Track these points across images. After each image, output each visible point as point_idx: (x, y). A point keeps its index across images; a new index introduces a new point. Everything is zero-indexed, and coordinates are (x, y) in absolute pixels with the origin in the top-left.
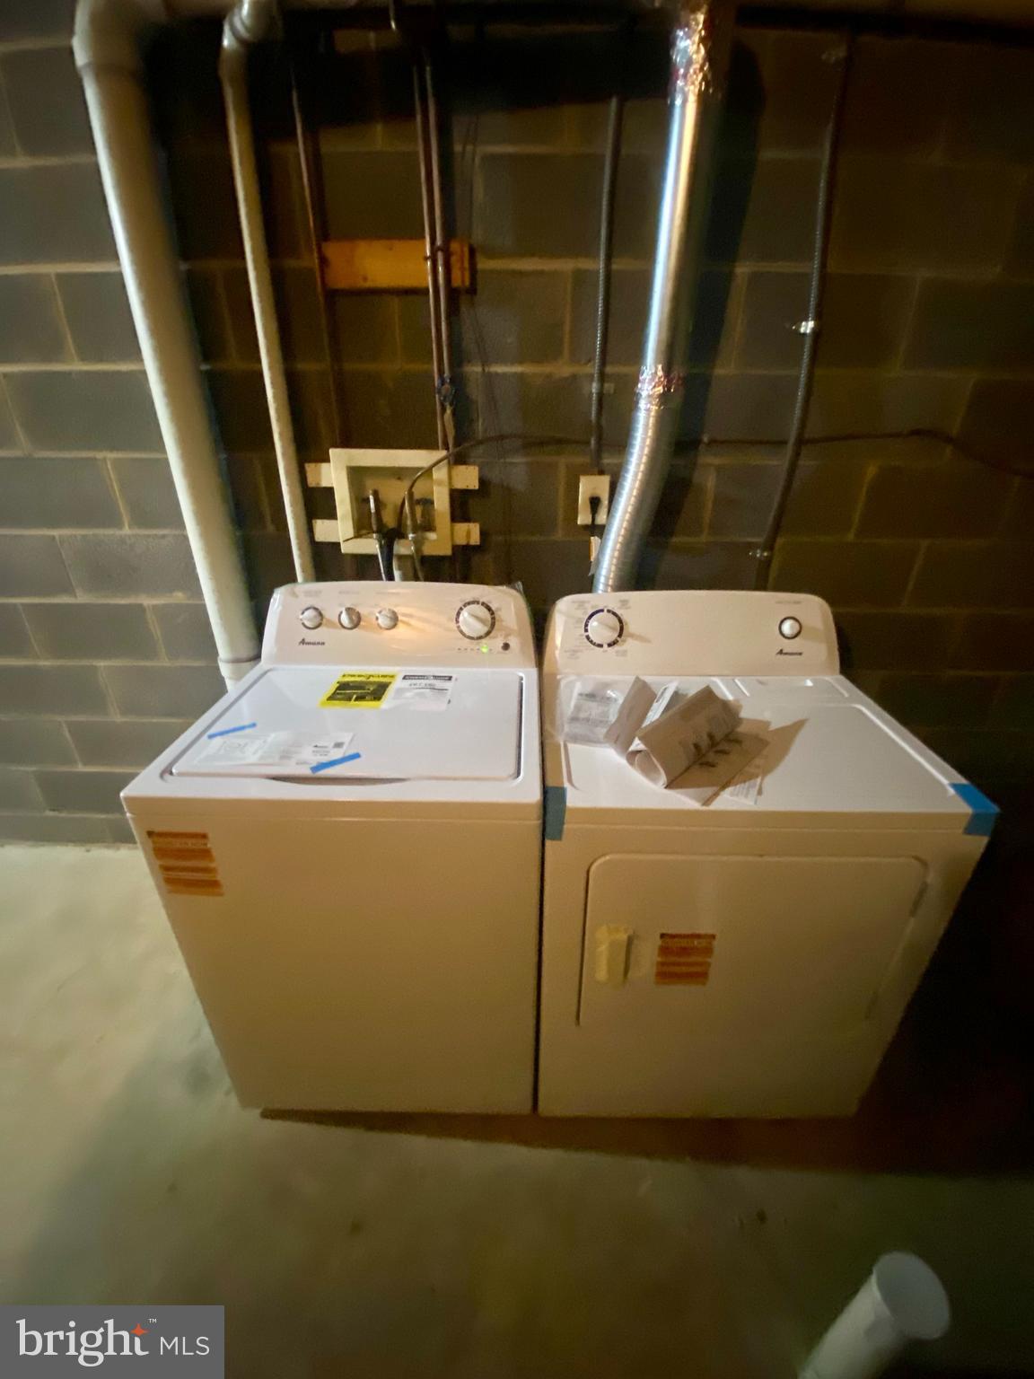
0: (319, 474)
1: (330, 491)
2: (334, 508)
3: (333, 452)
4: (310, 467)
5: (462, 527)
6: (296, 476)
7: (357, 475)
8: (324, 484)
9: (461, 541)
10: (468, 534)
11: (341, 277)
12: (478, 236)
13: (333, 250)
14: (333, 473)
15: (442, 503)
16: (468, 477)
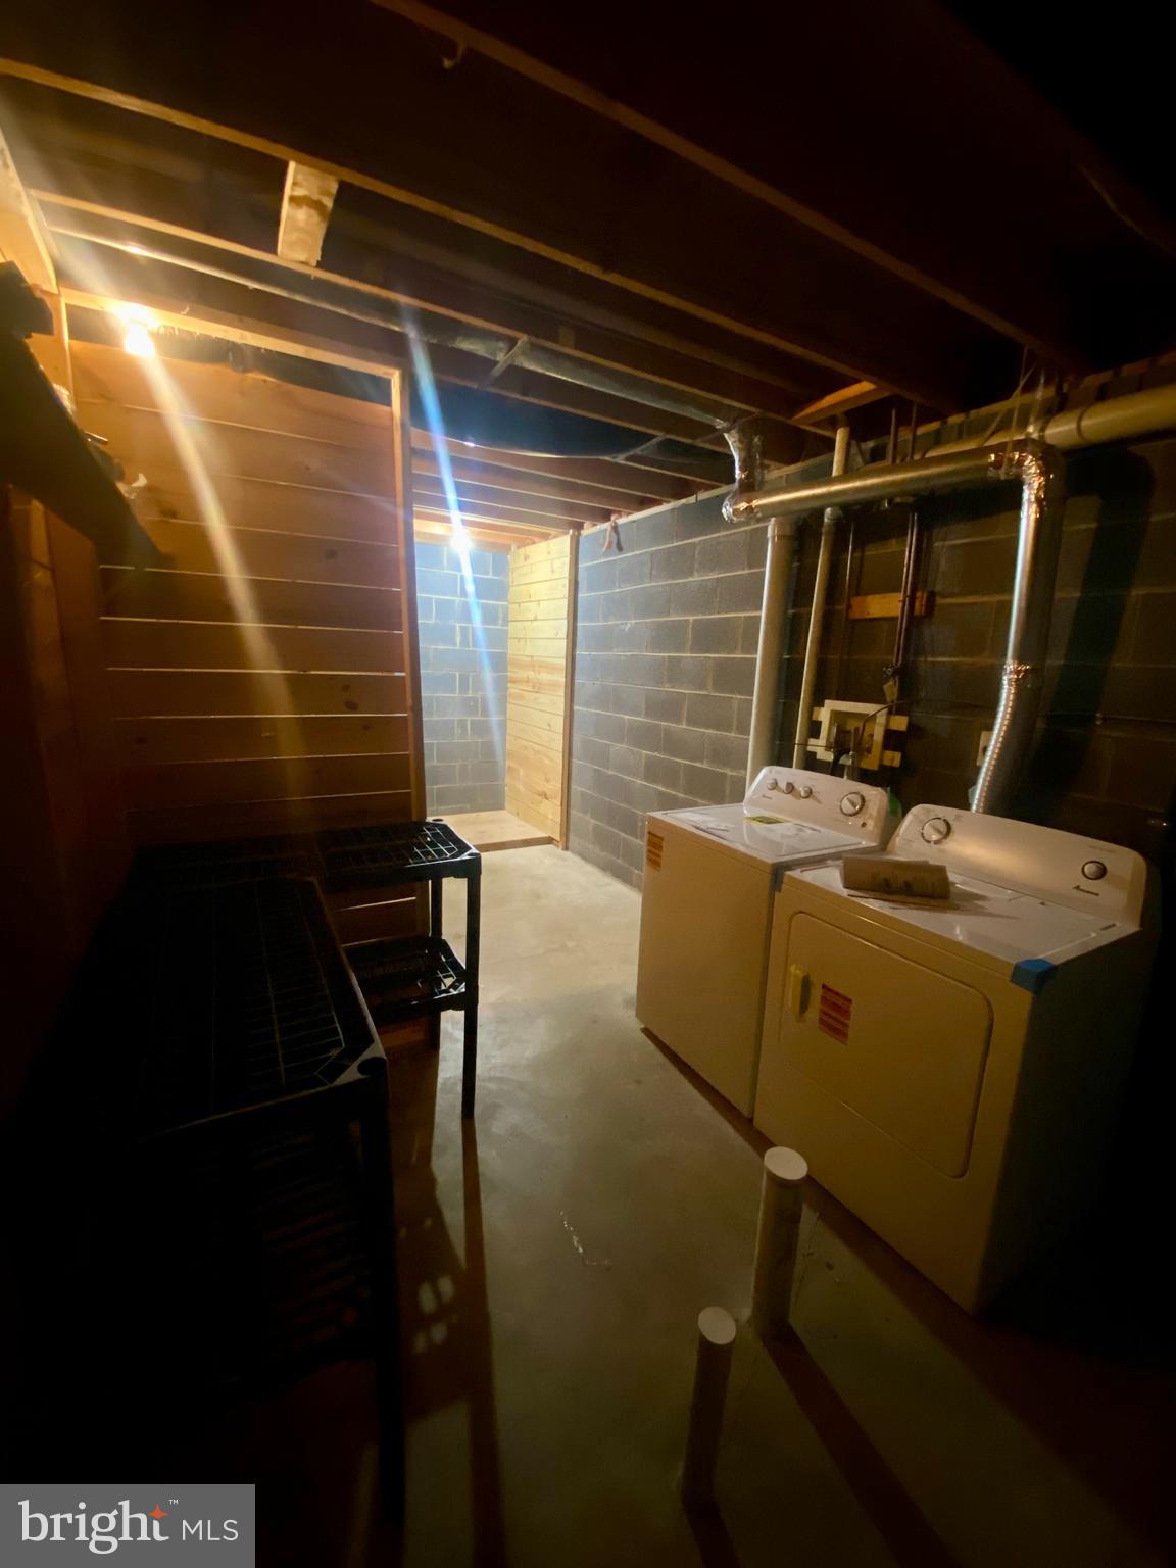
0: (818, 713)
1: (821, 722)
2: (819, 732)
3: (827, 702)
4: (815, 709)
5: (889, 754)
6: (807, 715)
7: (836, 716)
8: (819, 719)
9: (887, 762)
10: (893, 760)
11: (856, 614)
12: (938, 588)
13: (855, 602)
14: (824, 715)
15: (878, 734)
16: (900, 723)
